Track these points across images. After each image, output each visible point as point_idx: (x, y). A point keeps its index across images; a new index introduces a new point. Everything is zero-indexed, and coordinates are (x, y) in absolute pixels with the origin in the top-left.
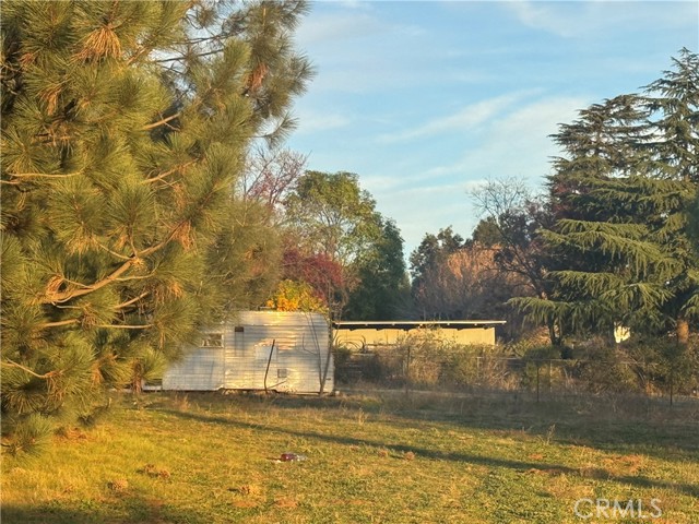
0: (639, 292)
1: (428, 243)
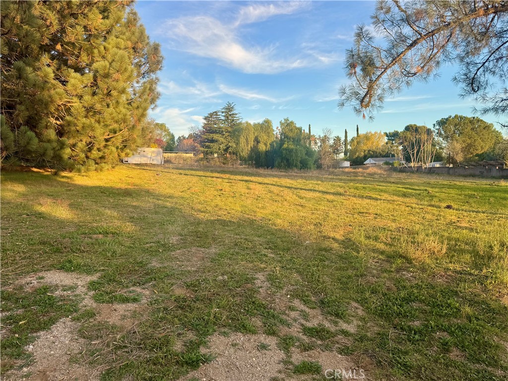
0: (220, 147)
1: (179, 138)
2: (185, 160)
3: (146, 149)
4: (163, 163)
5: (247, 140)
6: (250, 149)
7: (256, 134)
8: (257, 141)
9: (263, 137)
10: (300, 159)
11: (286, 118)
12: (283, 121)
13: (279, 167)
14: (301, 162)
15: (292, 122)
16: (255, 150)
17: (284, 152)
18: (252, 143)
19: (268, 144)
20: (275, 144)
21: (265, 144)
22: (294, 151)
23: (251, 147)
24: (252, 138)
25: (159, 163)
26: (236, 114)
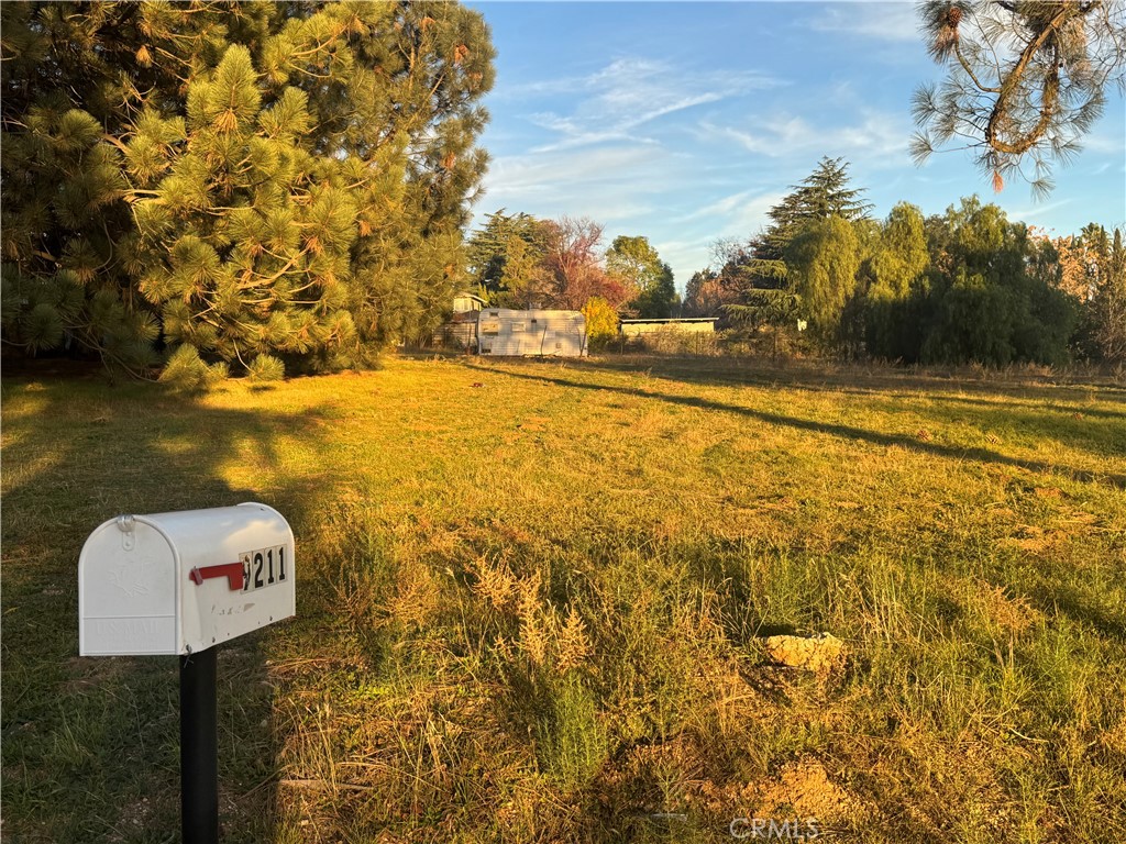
0: (794, 300)
2: (685, 341)
3: (539, 315)
4: (585, 353)
5: (832, 272)
6: (842, 304)
7: (864, 255)
8: (866, 273)
9: (890, 262)
10: (1007, 329)
11: (968, 196)
12: (958, 208)
13: (935, 358)
14: (1013, 340)
15: (990, 210)
16: (856, 307)
17: (951, 307)
18: (849, 285)
19: (905, 284)
20: (926, 283)
21: (895, 285)
22: (987, 302)
23: (847, 298)
24: (849, 268)
25: (576, 353)
26: (851, 194)
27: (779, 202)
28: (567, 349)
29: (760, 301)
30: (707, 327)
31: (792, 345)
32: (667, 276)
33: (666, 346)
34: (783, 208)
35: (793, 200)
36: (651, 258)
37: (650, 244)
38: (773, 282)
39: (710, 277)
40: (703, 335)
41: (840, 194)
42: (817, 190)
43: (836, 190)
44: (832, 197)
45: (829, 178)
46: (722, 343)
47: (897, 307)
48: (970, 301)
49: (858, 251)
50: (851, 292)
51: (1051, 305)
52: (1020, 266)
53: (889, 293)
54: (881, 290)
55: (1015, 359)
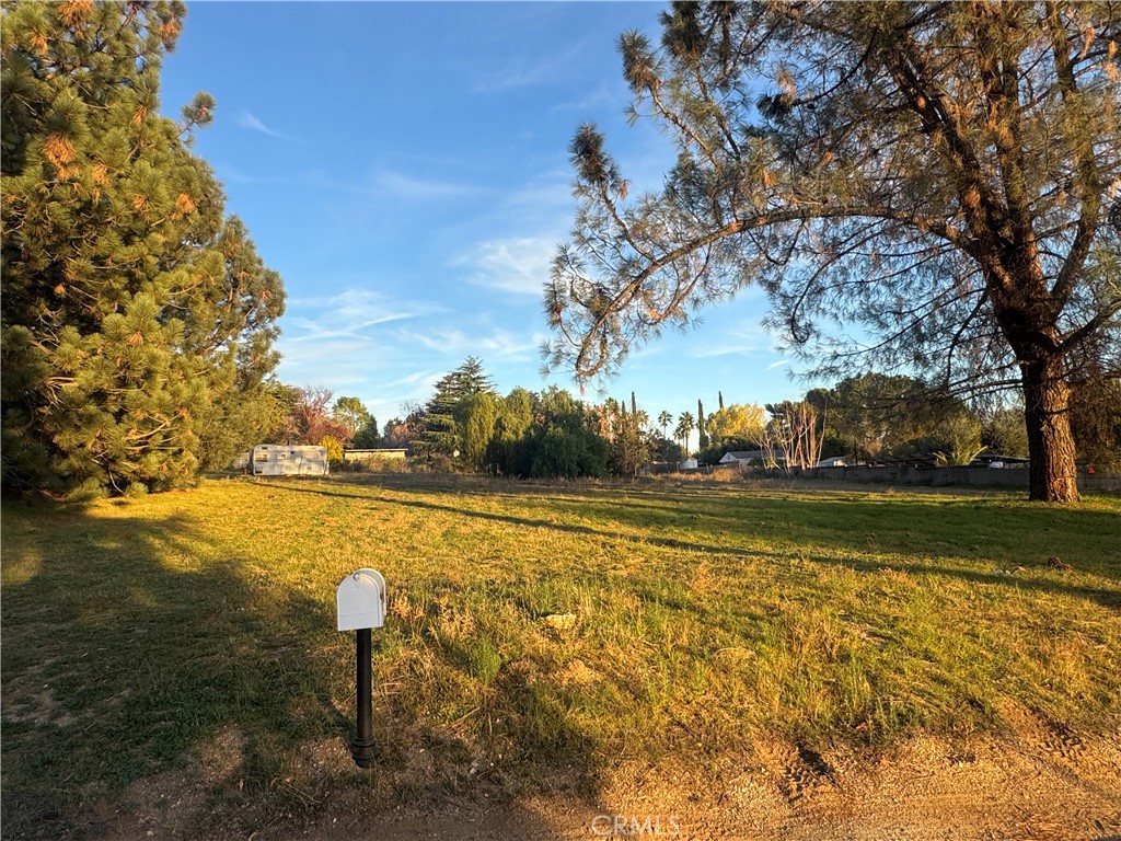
0: (454, 439)
1: (388, 423)
2: (387, 464)
3: (296, 448)
4: (327, 473)
5: (481, 428)
6: (487, 443)
7: (498, 416)
8: (499, 425)
9: (512, 420)
10: (575, 458)
11: (552, 385)
12: (547, 391)
13: (539, 475)
14: (579, 465)
15: (563, 393)
16: (495, 446)
17: (546, 445)
18: (490, 432)
19: (521, 432)
20: (532, 431)
21: (516, 433)
22: (564, 443)
23: (489, 439)
24: (490, 421)
25: (321, 473)
26: (484, 378)
27: (441, 380)
28: (316, 471)
29: (433, 439)
30: (401, 455)
31: (453, 465)
32: (372, 423)
33: (375, 467)
34: (443, 383)
35: (449, 379)
36: (361, 410)
37: (361, 402)
38: (441, 428)
39: (399, 423)
40: (398, 460)
41: (478, 378)
42: (466, 374)
43: (476, 375)
44: (474, 379)
45: (472, 368)
46: (411, 465)
47: (517, 444)
48: (556, 443)
49: (494, 413)
50: (491, 436)
51: (597, 445)
52: (580, 424)
53: (513, 437)
54: (508, 435)
55: (580, 475)
